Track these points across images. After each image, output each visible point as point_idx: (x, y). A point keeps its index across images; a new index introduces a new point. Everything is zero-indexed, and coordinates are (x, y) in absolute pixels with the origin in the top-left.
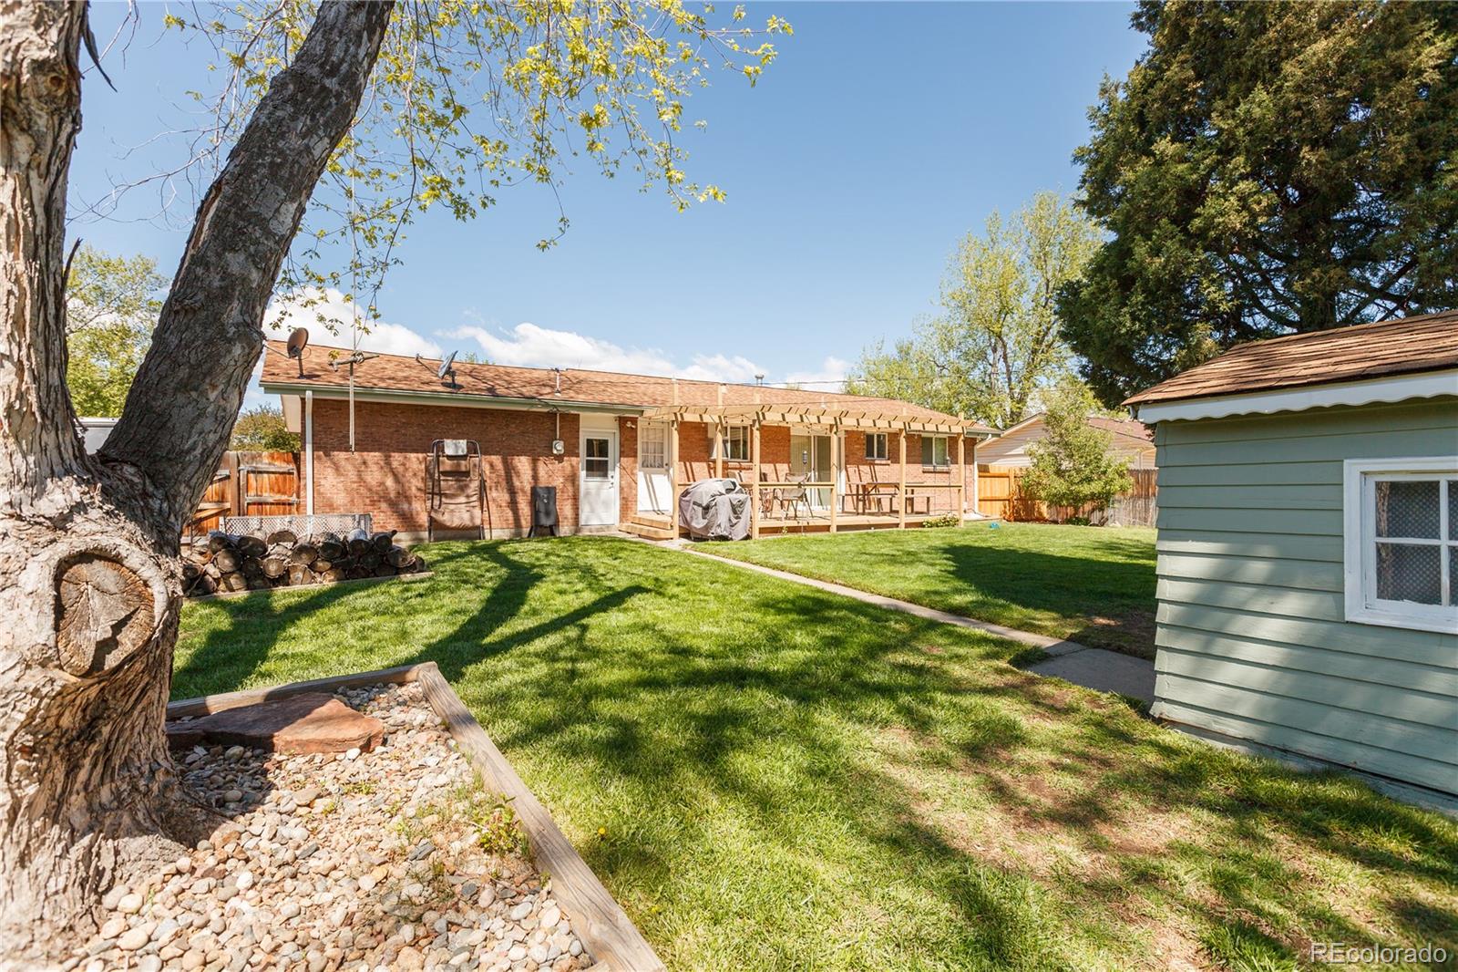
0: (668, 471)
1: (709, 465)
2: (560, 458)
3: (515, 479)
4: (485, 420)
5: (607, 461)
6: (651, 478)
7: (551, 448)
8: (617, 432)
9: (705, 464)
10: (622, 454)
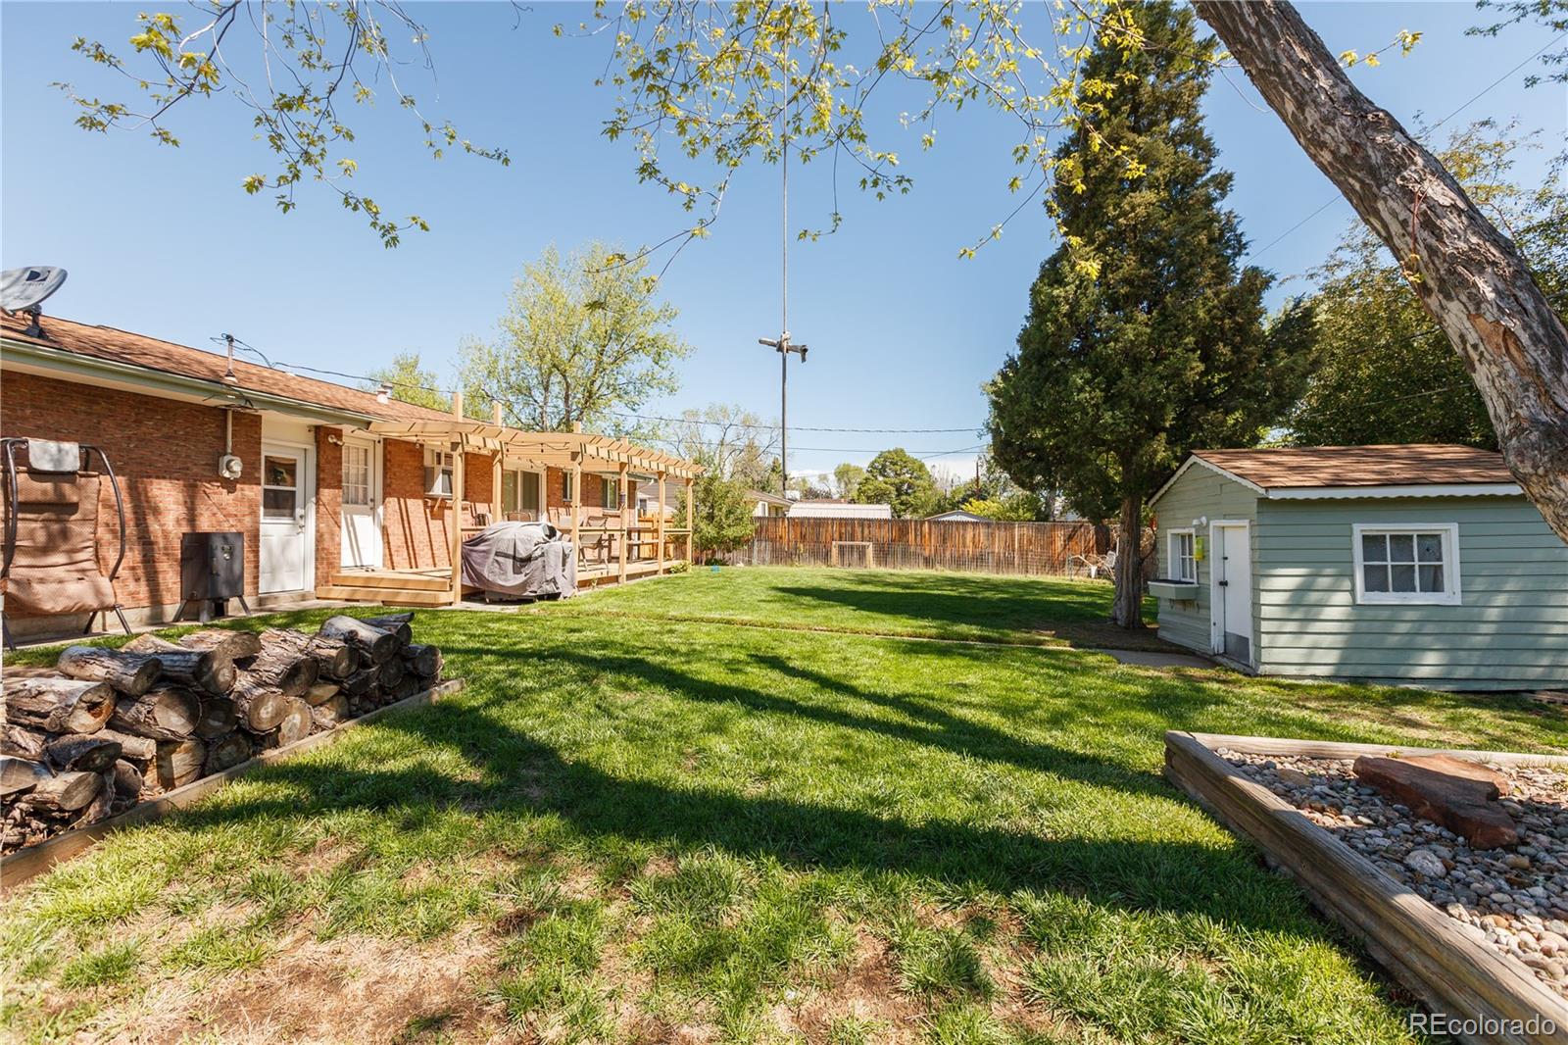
0: (373, 509)
1: (425, 503)
2: (230, 485)
3: (150, 519)
5: (293, 493)
6: (352, 519)
7: (216, 467)
8: (312, 448)
9: (420, 502)
10: (320, 484)
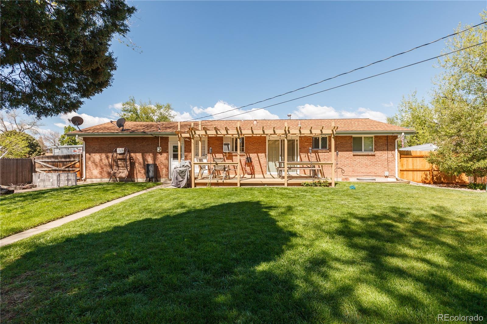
1: (223, 155)
2: (160, 153)
3: (145, 161)
4: (135, 141)
